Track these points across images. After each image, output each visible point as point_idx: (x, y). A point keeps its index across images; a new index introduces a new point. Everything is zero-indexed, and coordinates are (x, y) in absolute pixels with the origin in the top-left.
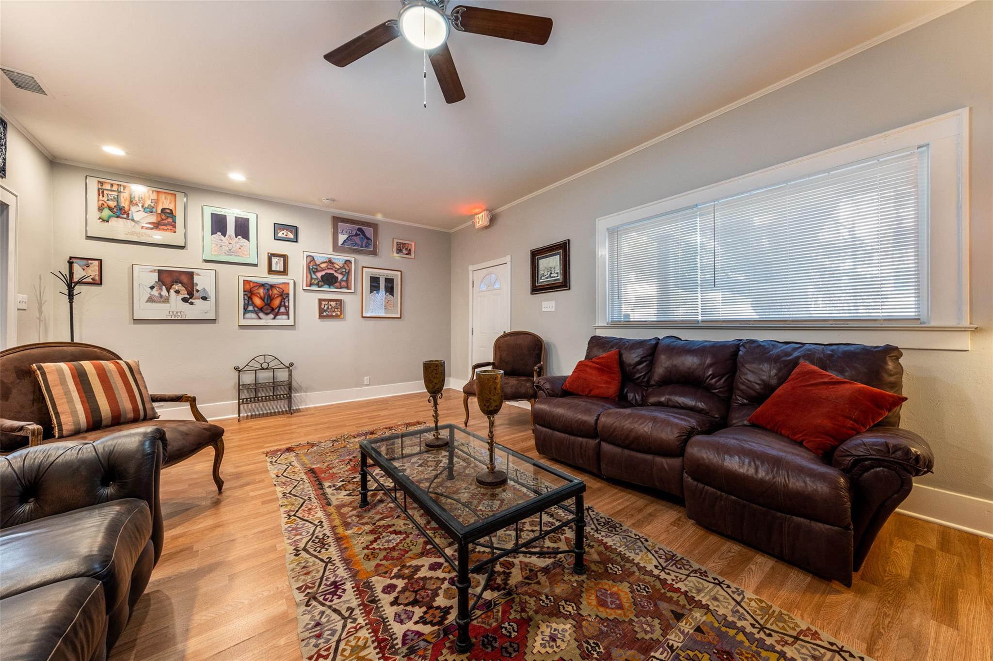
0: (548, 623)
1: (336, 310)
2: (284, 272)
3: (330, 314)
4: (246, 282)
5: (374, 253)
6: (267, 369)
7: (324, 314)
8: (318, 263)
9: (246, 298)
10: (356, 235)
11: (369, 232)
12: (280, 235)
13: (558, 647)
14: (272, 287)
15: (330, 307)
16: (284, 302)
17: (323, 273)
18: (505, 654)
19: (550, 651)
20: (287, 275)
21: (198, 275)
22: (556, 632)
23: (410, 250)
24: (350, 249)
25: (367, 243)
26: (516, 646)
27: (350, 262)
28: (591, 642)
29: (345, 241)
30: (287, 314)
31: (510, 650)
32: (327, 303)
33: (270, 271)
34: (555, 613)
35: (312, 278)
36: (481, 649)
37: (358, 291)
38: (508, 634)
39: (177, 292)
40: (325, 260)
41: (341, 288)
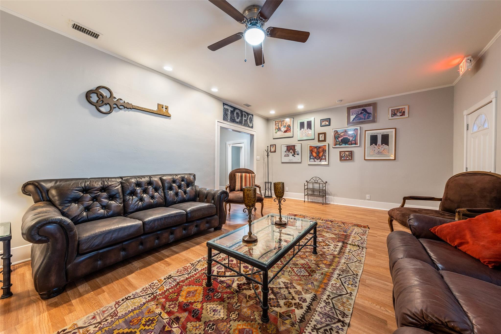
0: (223, 308)
1: (349, 156)
2: (325, 140)
3: (345, 159)
4: (310, 147)
5: (374, 121)
6: (317, 183)
7: (343, 159)
8: (339, 133)
9: (310, 153)
10: (361, 113)
11: (370, 109)
12: (323, 124)
13: (210, 313)
14: (319, 147)
15: (346, 155)
16: (324, 154)
17: (342, 138)
18: (206, 296)
19: (208, 311)
20: (326, 141)
21: (296, 146)
22: (218, 312)
23: (404, 112)
24: (357, 122)
25: (368, 116)
26: (210, 299)
27: (357, 129)
28: (215, 327)
29: (354, 119)
30: (325, 159)
31: (208, 297)
32: (344, 153)
33: (319, 141)
34: (229, 310)
35: (336, 141)
36: (207, 289)
37: (362, 145)
38: (215, 295)
39: (291, 153)
40: (343, 131)
41: (352, 144)
